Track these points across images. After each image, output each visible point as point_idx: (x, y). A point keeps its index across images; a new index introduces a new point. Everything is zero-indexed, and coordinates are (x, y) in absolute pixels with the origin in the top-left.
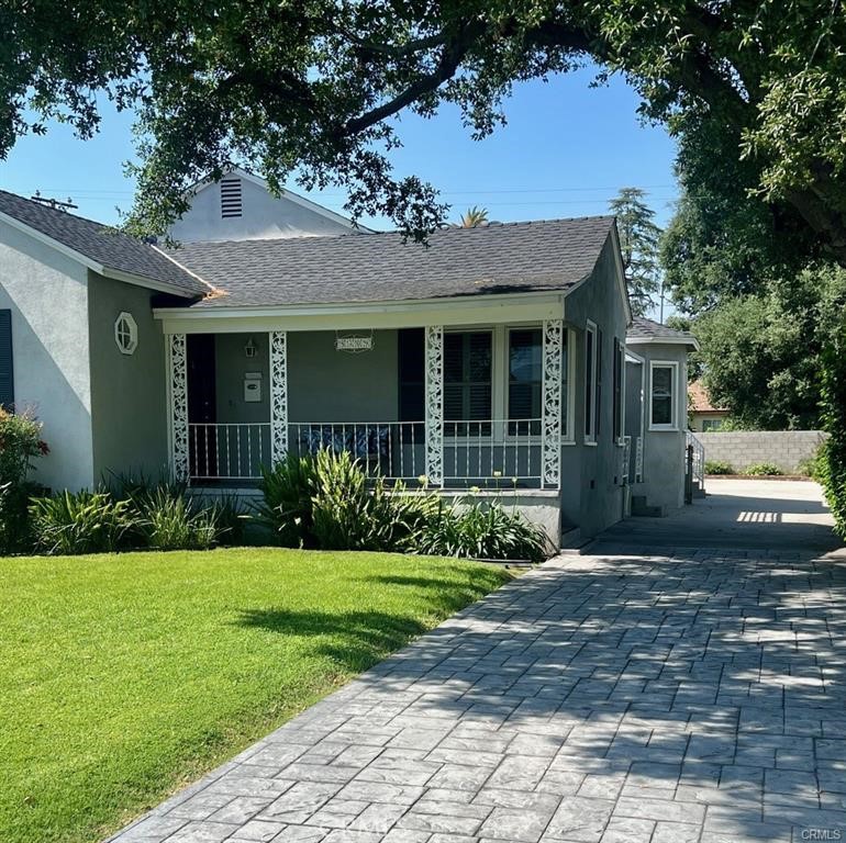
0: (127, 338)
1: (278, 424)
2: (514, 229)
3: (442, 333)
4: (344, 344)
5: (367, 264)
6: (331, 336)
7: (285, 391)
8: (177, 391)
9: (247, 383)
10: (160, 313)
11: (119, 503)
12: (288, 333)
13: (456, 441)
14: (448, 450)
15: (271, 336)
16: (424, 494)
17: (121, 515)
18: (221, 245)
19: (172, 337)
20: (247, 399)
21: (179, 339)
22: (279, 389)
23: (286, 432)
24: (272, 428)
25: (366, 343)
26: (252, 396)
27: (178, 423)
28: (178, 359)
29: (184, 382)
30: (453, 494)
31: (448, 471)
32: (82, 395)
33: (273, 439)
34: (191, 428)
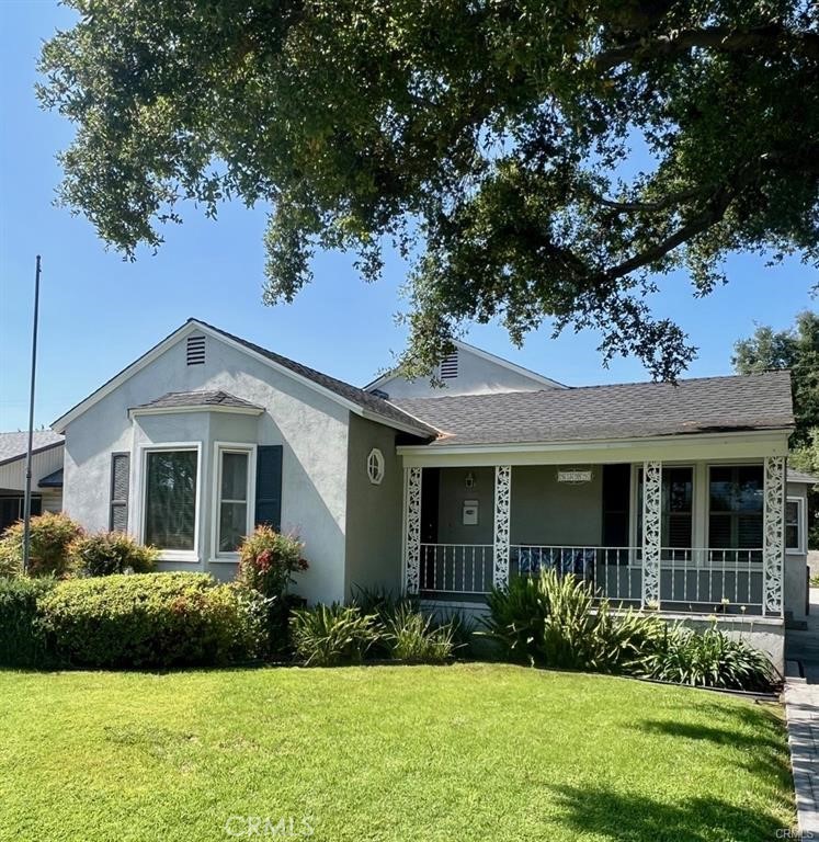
0: (376, 470)
1: (501, 545)
2: (695, 384)
3: (660, 467)
4: (563, 477)
5: (569, 412)
6: (552, 470)
7: (509, 517)
8: (412, 516)
9: (466, 509)
10: (402, 450)
11: (367, 617)
12: (513, 467)
13: (673, 564)
14: (665, 574)
15: (497, 469)
16: (643, 615)
17: (368, 627)
18: (440, 399)
19: (410, 470)
20: (465, 523)
21: (416, 471)
22: (502, 515)
23: (508, 553)
24: (495, 550)
25: (586, 476)
26: (470, 520)
27: (412, 543)
28: (414, 489)
29: (418, 508)
30: (672, 617)
31: (665, 593)
32: (338, 518)
33: (495, 560)
34: (423, 548)
